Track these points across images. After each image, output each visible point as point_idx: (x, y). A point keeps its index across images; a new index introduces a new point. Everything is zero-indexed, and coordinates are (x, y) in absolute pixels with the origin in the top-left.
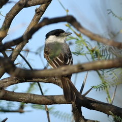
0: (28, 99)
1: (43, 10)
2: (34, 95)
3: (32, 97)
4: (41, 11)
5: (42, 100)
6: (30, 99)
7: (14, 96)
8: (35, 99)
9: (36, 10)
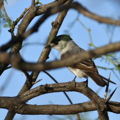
0: (51, 110)
1: (59, 23)
2: (58, 105)
3: (56, 108)
4: (58, 24)
5: (66, 109)
6: (54, 110)
7: (37, 109)
8: (59, 110)
9: (52, 24)
